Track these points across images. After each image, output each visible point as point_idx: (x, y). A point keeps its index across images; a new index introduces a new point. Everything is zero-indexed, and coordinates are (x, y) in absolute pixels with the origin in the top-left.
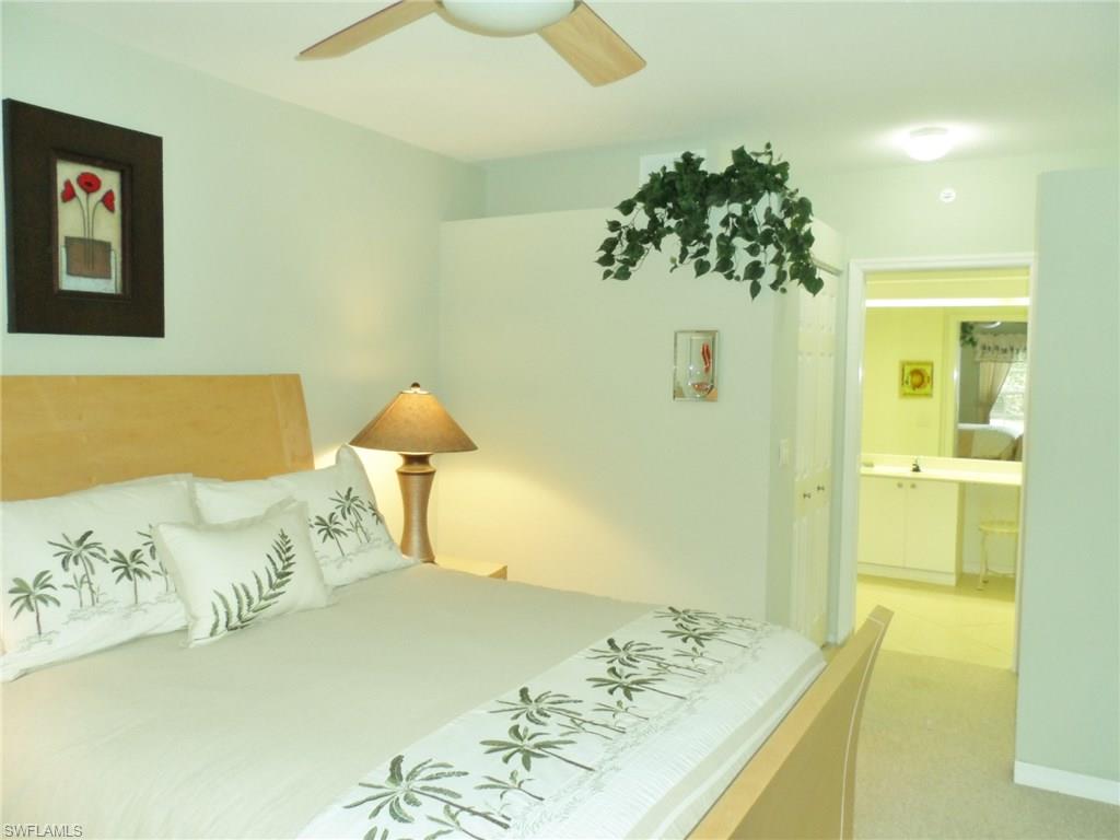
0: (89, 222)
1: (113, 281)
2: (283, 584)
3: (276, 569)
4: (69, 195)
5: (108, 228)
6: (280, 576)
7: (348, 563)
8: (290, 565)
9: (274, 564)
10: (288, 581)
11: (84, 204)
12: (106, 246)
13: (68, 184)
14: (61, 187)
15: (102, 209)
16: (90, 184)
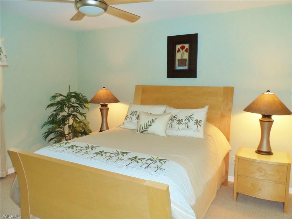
0: (182, 56)
1: (187, 67)
2: (149, 127)
3: (148, 124)
4: (179, 51)
5: (186, 56)
6: (148, 125)
7: (179, 131)
8: (152, 124)
9: (148, 123)
10: (150, 127)
11: (182, 52)
12: (186, 60)
13: (179, 49)
14: (177, 50)
15: (185, 52)
16: (183, 48)
